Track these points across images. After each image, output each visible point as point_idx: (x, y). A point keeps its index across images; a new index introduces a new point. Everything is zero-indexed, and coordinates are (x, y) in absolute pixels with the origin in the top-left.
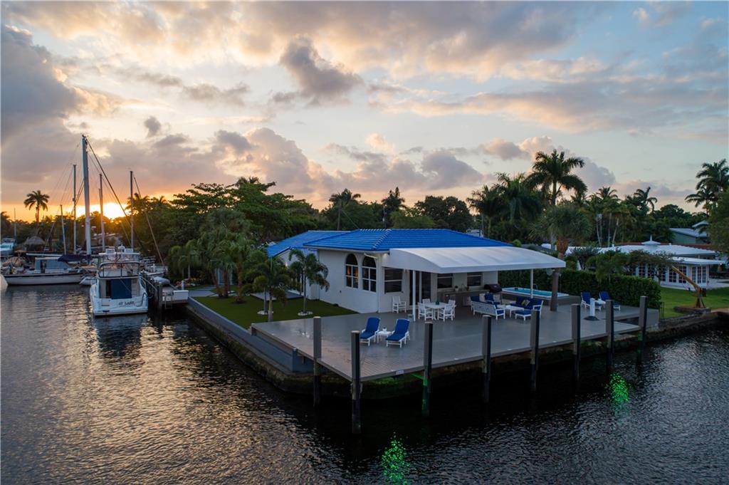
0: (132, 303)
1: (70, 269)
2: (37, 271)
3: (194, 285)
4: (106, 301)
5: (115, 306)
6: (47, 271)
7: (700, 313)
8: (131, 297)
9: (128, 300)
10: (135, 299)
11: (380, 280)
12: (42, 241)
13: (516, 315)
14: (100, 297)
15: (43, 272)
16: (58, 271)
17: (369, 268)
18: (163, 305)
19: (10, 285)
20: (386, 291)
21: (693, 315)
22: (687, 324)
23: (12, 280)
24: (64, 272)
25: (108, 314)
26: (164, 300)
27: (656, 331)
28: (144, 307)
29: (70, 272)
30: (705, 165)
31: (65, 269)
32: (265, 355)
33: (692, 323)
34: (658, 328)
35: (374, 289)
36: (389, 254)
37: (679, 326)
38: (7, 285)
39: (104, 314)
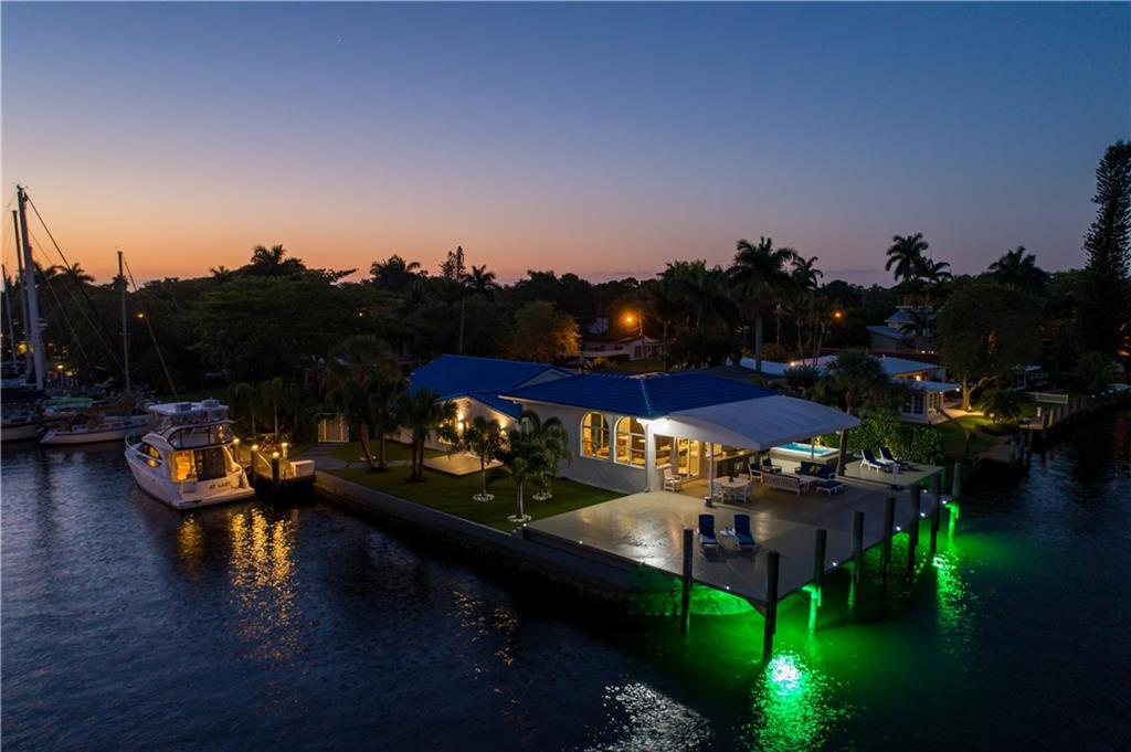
0: (227, 484)
8: (226, 476)
9: (222, 480)
10: (231, 477)
11: (652, 450)
13: (818, 488)
17: (630, 434)
20: (656, 463)
30: (896, 238)
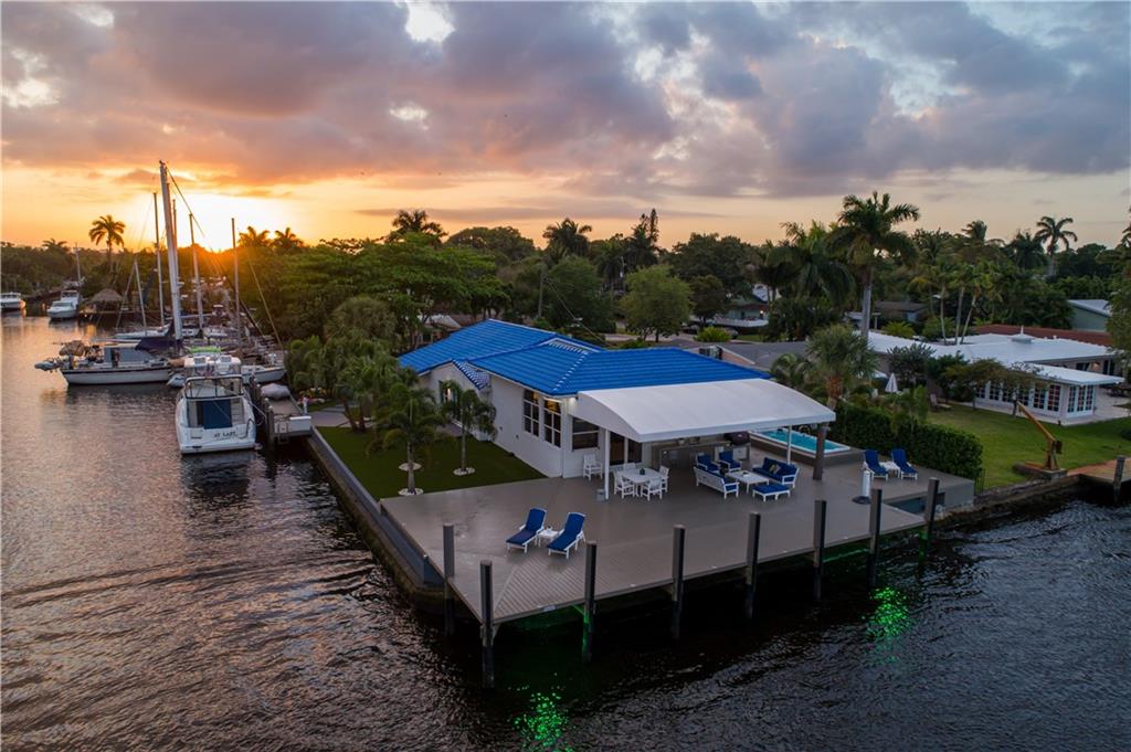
0: (232, 434)
1: (152, 361)
2: (107, 365)
3: (322, 400)
4: (199, 431)
5: (210, 439)
6: (121, 365)
7: (1049, 477)
8: (231, 426)
9: (228, 430)
10: (238, 427)
11: (566, 432)
12: (118, 296)
13: (755, 492)
14: (190, 426)
15: (115, 364)
16: (135, 365)
17: (553, 412)
18: (276, 438)
19: (72, 385)
20: (576, 446)
21: (1035, 482)
22: (1024, 496)
23: (74, 378)
24: (145, 366)
25: (200, 450)
26: (276, 431)
27: (968, 510)
28: (250, 440)
29: (153, 365)
31: (146, 362)
33: (1031, 494)
34: (972, 505)
35: (558, 443)
36: (577, 398)
37: (1008, 500)
38: (67, 384)
39: (195, 451)
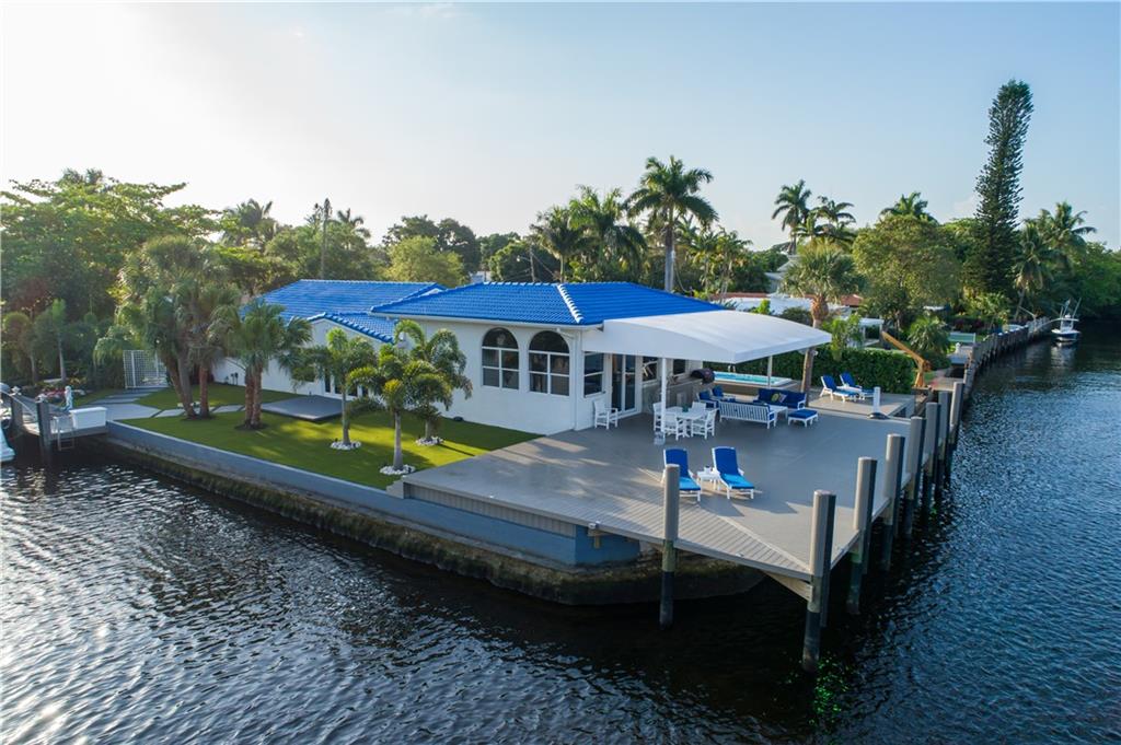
11: (576, 375)
17: (549, 354)
20: (587, 391)
26: (54, 431)
32: (462, 536)
35: (560, 390)
36: (601, 329)
